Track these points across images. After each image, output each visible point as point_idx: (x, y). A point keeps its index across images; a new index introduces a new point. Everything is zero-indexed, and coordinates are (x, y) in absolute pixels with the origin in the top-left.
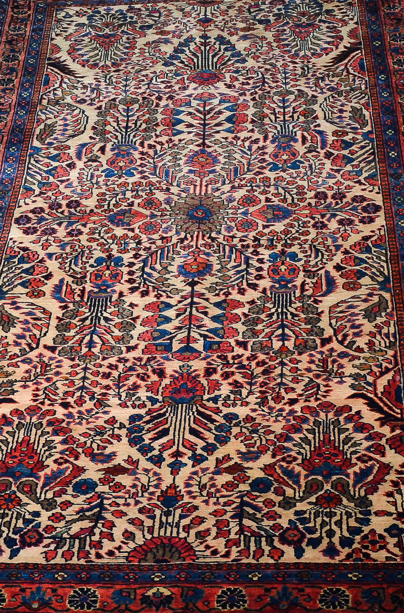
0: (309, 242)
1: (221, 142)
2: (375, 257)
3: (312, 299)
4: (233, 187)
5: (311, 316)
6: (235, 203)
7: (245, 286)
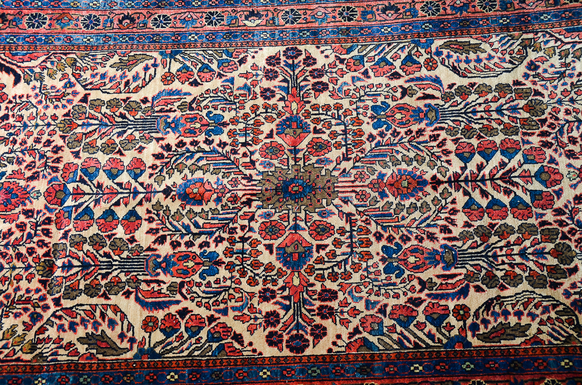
0: (234, 286)
1: (446, 199)
2: (199, 345)
3: (131, 290)
4: (349, 215)
5: (103, 289)
6: (316, 217)
7: (161, 233)
